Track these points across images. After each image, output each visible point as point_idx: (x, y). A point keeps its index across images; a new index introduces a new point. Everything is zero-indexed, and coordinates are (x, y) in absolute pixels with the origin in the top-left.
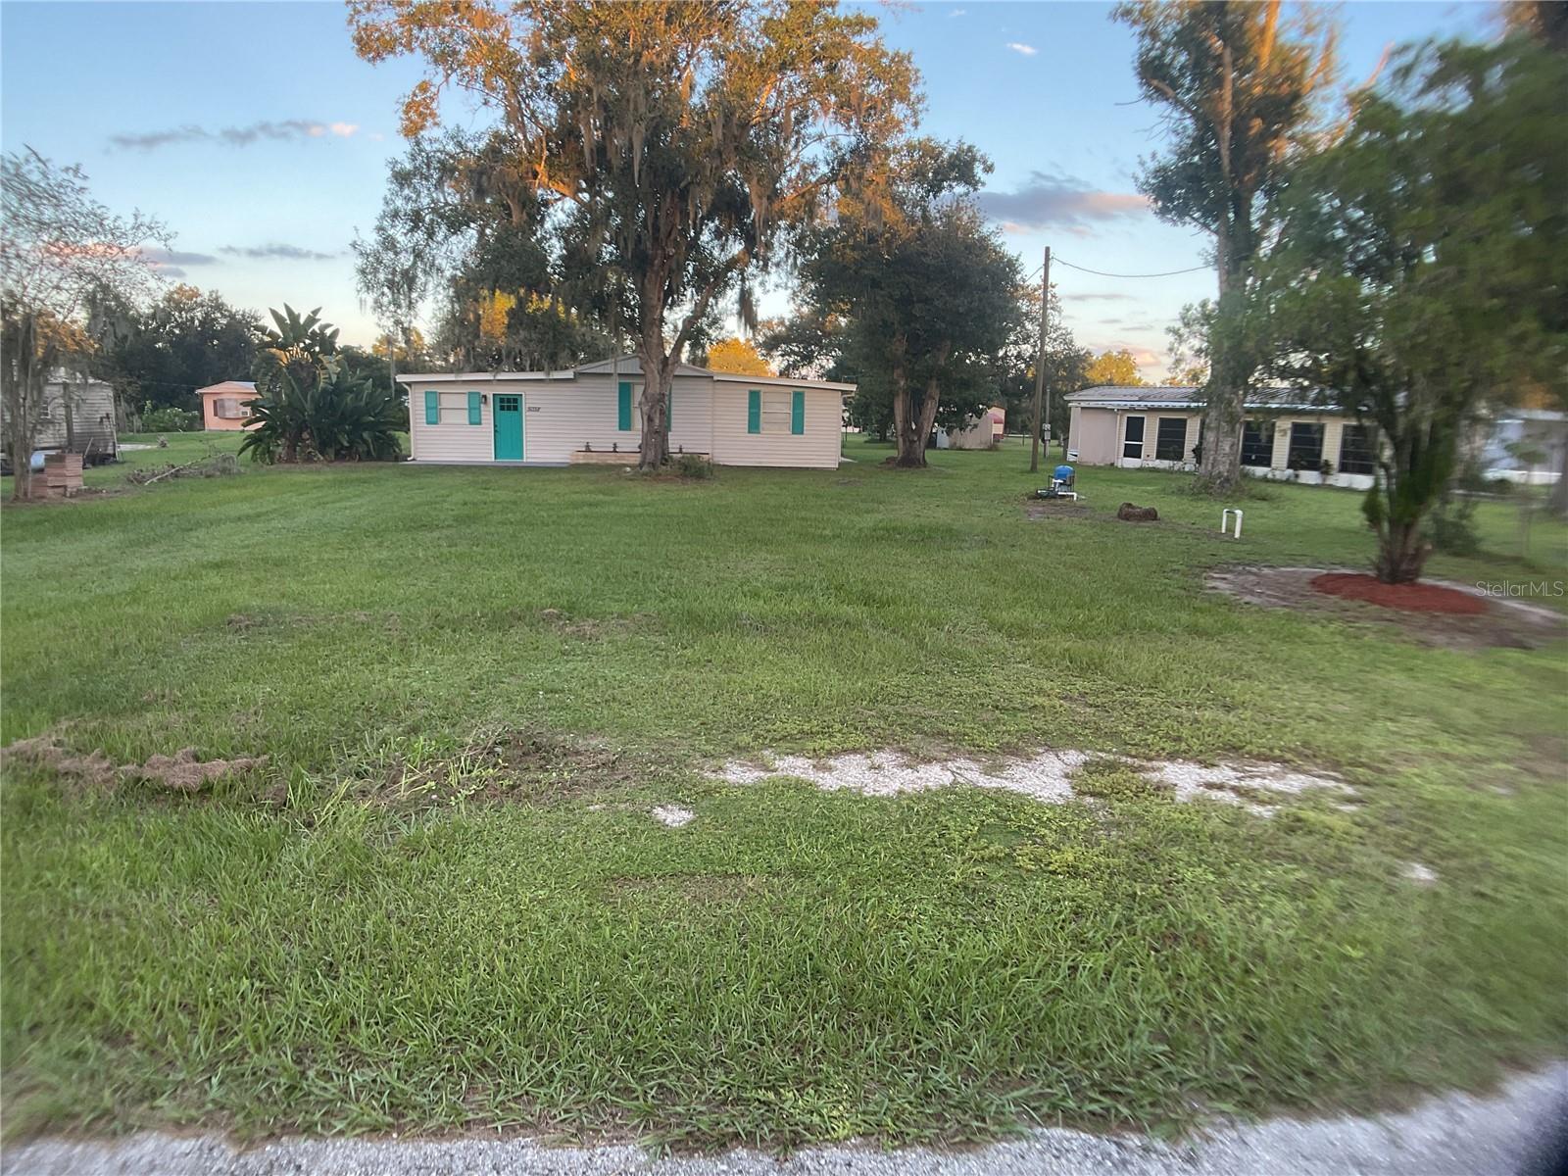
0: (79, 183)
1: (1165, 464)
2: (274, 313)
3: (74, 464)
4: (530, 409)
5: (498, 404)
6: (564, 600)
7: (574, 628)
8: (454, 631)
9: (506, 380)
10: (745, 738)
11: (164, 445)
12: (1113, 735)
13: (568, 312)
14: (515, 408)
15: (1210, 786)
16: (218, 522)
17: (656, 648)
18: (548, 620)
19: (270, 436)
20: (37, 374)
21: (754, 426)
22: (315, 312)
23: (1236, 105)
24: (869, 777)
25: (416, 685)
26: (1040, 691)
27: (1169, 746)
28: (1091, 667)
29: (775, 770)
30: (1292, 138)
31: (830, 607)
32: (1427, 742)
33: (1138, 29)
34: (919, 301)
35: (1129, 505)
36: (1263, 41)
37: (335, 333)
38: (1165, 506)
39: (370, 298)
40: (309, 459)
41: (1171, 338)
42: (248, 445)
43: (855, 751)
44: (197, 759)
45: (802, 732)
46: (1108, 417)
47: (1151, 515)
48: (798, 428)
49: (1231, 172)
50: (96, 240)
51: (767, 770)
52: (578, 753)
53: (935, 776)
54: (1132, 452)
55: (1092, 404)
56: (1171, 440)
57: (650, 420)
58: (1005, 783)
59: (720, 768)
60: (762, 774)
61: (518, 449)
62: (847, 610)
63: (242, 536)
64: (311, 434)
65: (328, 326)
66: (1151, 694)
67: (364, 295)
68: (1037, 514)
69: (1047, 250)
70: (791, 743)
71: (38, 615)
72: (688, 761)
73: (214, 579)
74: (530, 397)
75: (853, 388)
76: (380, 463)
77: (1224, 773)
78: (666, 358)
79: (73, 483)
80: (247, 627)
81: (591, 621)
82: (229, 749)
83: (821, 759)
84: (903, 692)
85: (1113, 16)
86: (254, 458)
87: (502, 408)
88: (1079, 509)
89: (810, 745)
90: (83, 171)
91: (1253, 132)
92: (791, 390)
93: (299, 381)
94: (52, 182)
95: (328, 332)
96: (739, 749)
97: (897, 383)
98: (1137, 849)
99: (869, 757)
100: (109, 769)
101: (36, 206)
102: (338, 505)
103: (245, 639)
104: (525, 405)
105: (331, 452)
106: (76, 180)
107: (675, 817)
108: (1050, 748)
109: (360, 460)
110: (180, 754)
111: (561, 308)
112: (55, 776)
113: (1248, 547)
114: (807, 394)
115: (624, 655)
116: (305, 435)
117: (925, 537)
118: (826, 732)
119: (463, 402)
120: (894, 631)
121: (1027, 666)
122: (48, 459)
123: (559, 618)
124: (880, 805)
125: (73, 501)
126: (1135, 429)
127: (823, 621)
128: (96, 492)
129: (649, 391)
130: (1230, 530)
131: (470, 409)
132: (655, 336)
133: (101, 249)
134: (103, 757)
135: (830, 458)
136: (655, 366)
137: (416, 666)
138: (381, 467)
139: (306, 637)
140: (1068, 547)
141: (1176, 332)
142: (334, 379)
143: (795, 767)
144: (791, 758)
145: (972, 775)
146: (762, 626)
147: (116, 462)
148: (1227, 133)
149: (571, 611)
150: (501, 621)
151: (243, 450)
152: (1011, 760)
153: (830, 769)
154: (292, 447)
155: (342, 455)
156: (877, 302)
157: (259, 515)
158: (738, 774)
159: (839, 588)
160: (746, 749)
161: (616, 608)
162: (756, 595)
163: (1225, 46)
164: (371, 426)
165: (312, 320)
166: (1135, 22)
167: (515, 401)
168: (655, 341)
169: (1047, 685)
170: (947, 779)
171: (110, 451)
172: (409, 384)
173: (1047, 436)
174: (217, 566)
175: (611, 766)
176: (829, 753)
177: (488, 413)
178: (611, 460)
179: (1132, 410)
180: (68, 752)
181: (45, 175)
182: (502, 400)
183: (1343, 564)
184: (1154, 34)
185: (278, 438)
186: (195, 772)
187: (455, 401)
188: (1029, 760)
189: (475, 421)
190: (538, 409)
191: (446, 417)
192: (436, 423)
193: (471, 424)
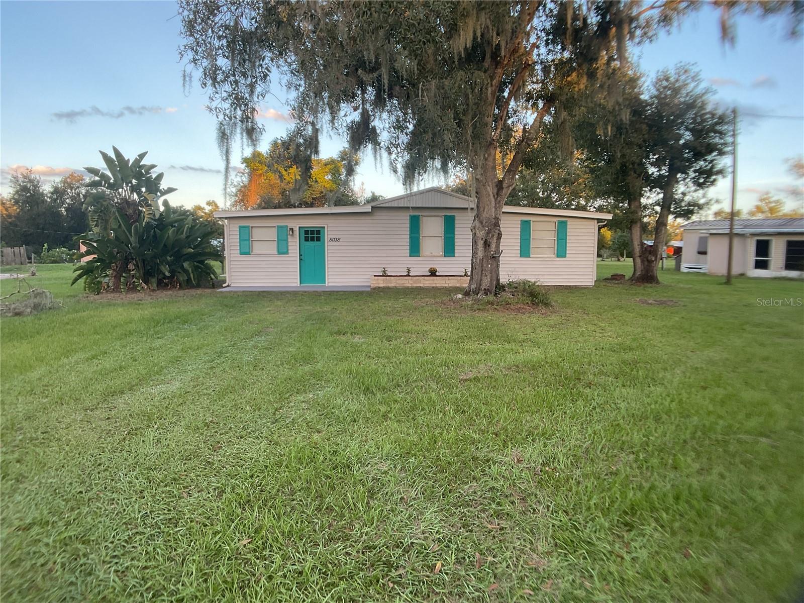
2: (105, 156)
4: (331, 240)
5: (303, 236)
9: (311, 214)
14: (318, 239)
21: (524, 251)
22: (142, 156)
37: (160, 176)
40: (133, 289)
42: (80, 276)
46: (738, 240)
48: (561, 252)
54: (762, 265)
55: (721, 232)
61: (320, 276)
64: (137, 266)
65: (153, 166)
74: (331, 228)
75: (609, 217)
78: (500, 181)
86: (84, 289)
87: (306, 239)
92: (556, 220)
104: (327, 235)
105: (154, 281)
114: (570, 222)
119: (273, 234)
126: (763, 248)
131: (279, 240)
135: (588, 278)
136: (491, 189)
142: (157, 216)
155: (163, 284)
165: (138, 163)
167: (318, 232)
168: (490, 163)
172: (225, 219)
177: (294, 244)
179: (765, 234)
182: (306, 232)
185: (105, 270)
187: (265, 234)
189: (283, 250)
190: (338, 240)
191: (257, 248)
192: (248, 253)
193: (279, 253)
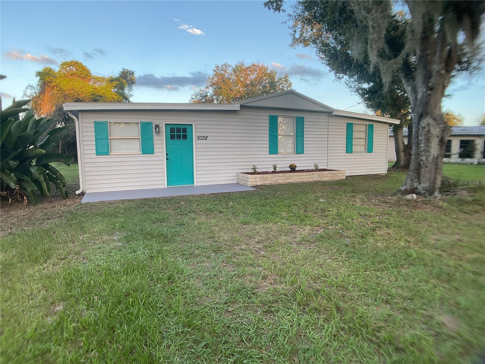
5: (170, 133)
21: (349, 149)
48: (370, 149)
61: (187, 174)
74: (198, 127)
92: (367, 123)
104: (195, 133)
119: (135, 132)
131: (142, 138)
167: (185, 130)
177: (160, 142)
189: (148, 150)
191: (117, 148)
192: (106, 154)
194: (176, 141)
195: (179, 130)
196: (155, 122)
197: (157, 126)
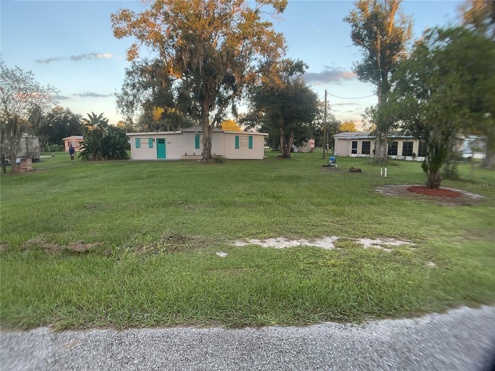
0: (31, 77)
1: (364, 155)
2: (89, 115)
3: (29, 162)
4: (168, 143)
5: (158, 141)
6: (184, 199)
7: (188, 206)
8: (152, 208)
9: (160, 134)
10: (241, 235)
11: (53, 156)
12: (346, 232)
13: (180, 113)
14: (163, 143)
15: (373, 244)
16: (75, 178)
17: (213, 211)
18: (180, 204)
19: (87, 152)
20: (18, 135)
21: (237, 147)
22: (102, 114)
23: (381, 46)
24: (276, 244)
25: (143, 223)
26: (325, 221)
27: (362, 234)
28: (341, 214)
29: (250, 243)
30: (399, 56)
31: (264, 199)
32: (437, 232)
33: (351, 24)
34: (287, 107)
35: (353, 168)
36: (389, 27)
37: (108, 121)
38: (363, 168)
39: (120, 110)
40: (100, 159)
41: (362, 117)
42: (81, 155)
43: (272, 237)
44: (83, 243)
45: (257, 233)
46: (346, 141)
47: (359, 171)
48: (251, 147)
49: (381, 66)
50: (36, 93)
51: (247, 243)
52: (193, 239)
53: (295, 243)
54: (354, 152)
55: (341, 138)
56: (366, 148)
57: (205, 145)
58: (315, 245)
59: (234, 242)
60: (246, 244)
61: (164, 155)
62: (268, 200)
63: (83, 183)
64: (100, 152)
65: (106, 119)
66: (358, 221)
67: (118, 109)
68: (325, 171)
69: (326, 91)
70: (254, 236)
71: (27, 206)
72: (225, 241)
73: (76, 195)
74: (168, 139)
75: (267, 134)
76: (122, 160)
77: (378, 241)
78: (210, 126)
79: (29, 168)
80: (90, 208)
81: (192, 204)
82: (92, 241)
83: (263, 239)
84: (286, 222)
85: (344, 21)
86: (83, 159)
87: (159, 143)
88: (337, 170)
89: (259, 236)
90: (33, 73)
91: (387, 54)
92: (248, 135)
93: (97, 136)
94: (23, 76)
95: (105, 120)
96: (239, 238)
97: (281, 132)
98: (352, 260)
99: (276, 239)
100: (58, 247)
101: (18, 84)
102: (111, 173)
103: (91, 211)
104: (166, 141)
105: (107, 157)
106: (30, 76)
107: (223, 255)
108: (328, 236)
109: (116, 159)
110: (78, 242)
111: (178, 112)
112: (43, 249)
113: (388, 180)
114: (253, 136)
115: (203, 213)
116: (99, 152)
117: (291, 179)
118: (264, 232)
119: (147, 141)
120: (282, 206)
121: (322, 214)
122: (21, 160)
123: (183, 203)
124: (280, 251)
125: (29, 173)
126: (355, 145)
127: (261, 203)
128: (36, 170)
129: (205, 136)
130: (384, 174)
131: (149, 143)
132: (206, 120)
133: (38, 96)
134: (56, 243)
135: (261, 156)
136: (206, 129)
137: (142, 218)
138: (122, 162)
139: (108, 210)
140: (334, 181)
141: (364, 116)
142: (107, 134)
143: (255, 242)
144: (254, 239)
145: (306, 243)
146: (243, 205)
147: (40, 161)
148: (379, 55)
149: (186, 202)
150: (166, 205)
151: (79, 157)
152: (317, 239)
153: (265, 242)
154: (95, 156)
155: (109, 158)
156: (274, 108)
157: (87, 176)
158: (239, 244)
159: (265, 194)
160: (241, 237)
161: (199, 201)
162: (240, 196)
163: (377, 29)
164: (118, 149)
165: (100, 117)
166: (350, 22)
167: (163, 140)
168: (206, 121)
169: (327, 219)
170: (299, 244)
171: (38, 158)
172: (131, 136)
173: (328, 148)
174: (77, 191)
175: (203, 242)
176: (265, 238)
177: (155, 144)
178: (193, 158)
179: (354, 139)
180: (45, 242)
181: (21, 74)
182: (159, 140)
183: (417, 184)
184: (356, 26)
185: (90, 153)
186: (83, 247)
187: (145, 141)
188: (322, 239)
189: (151, 147)
190: (170, 143)
191: (142, 146)
192: (139, 148)
193: (150, 148)
194: (160, 144)
195: (161, 140)
196: (153, 138)
197: (154, 139)
